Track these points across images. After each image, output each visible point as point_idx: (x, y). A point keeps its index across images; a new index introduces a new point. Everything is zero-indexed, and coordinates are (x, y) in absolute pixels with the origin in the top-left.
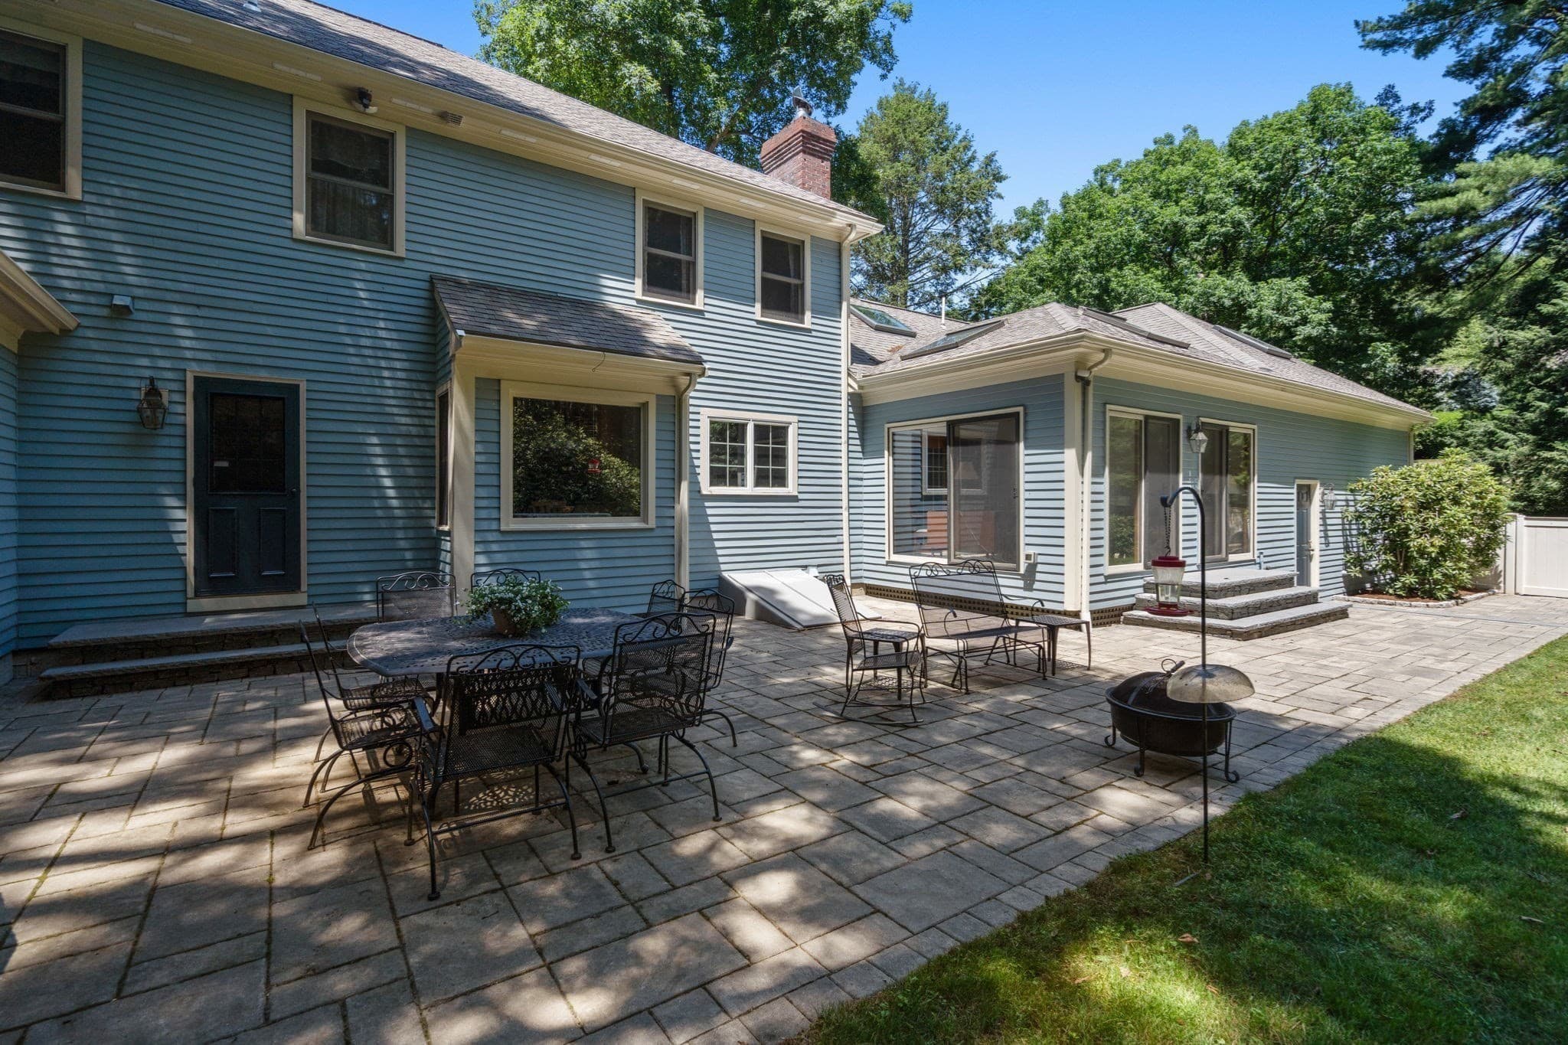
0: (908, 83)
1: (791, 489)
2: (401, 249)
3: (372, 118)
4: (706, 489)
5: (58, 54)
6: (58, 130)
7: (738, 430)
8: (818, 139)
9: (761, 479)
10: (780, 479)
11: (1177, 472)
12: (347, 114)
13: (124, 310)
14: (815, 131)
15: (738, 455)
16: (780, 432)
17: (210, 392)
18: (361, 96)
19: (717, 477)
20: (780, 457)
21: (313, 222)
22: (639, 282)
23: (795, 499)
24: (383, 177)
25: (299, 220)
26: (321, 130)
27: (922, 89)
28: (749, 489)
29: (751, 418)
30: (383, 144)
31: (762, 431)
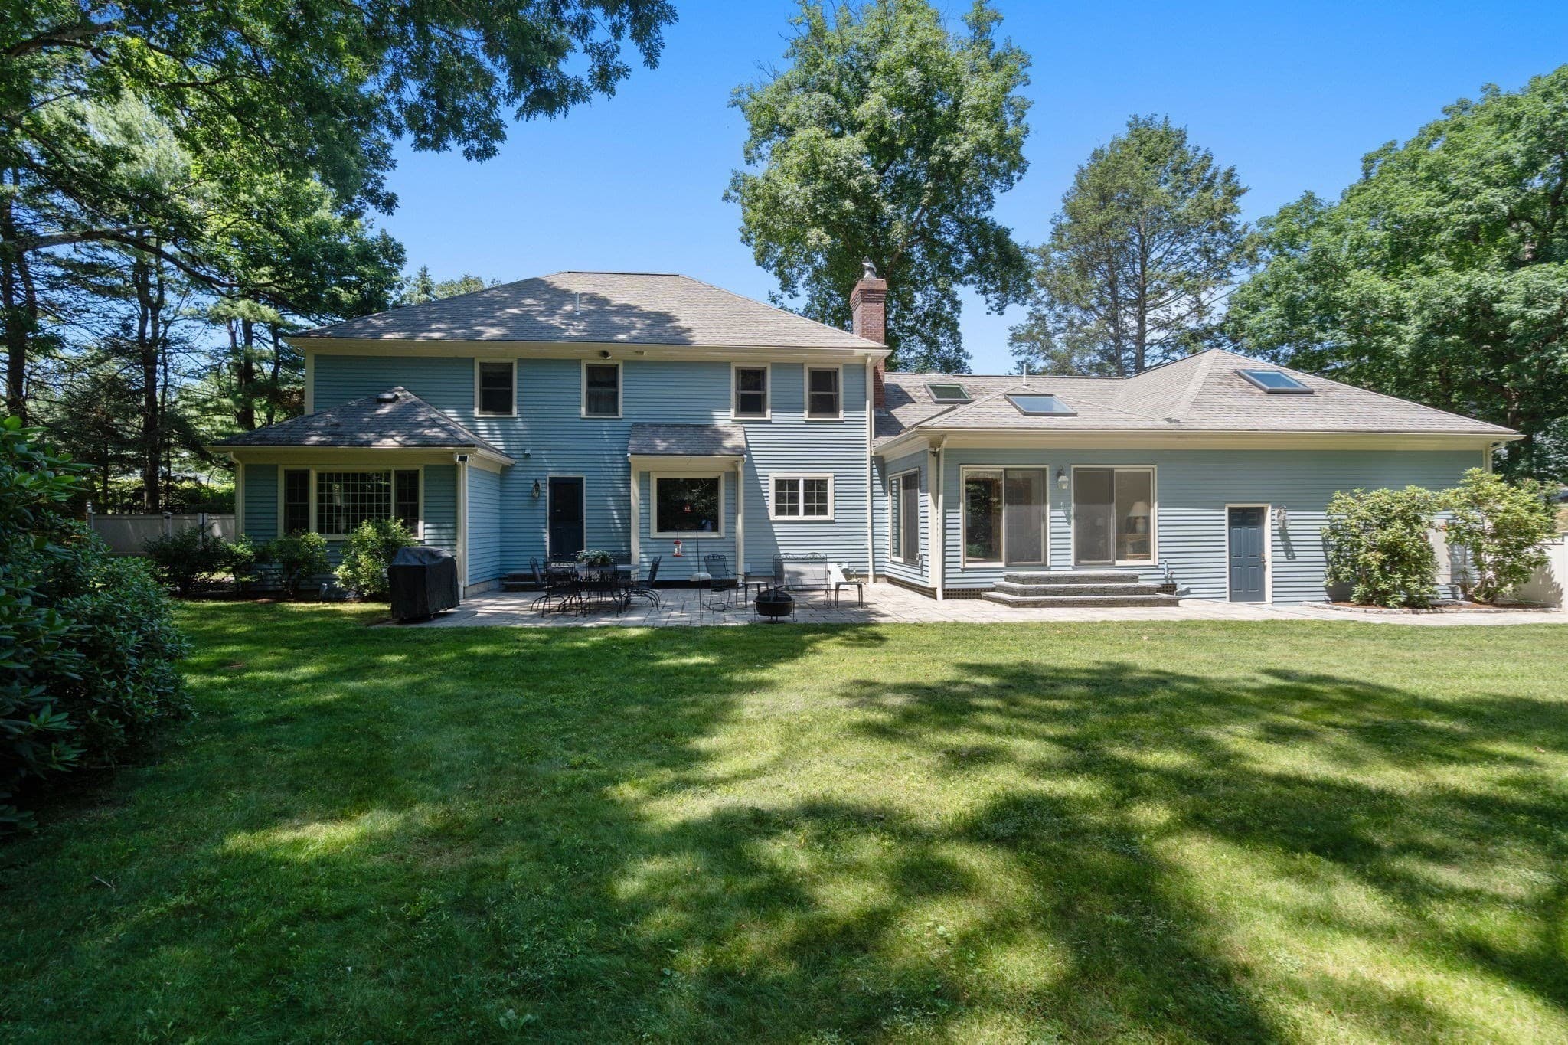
0: (1142, 117)
1: (829, 516)
2: (621, 415)
3: (609, 361)
4: (773, 517)
5: (510, 366)
6: (510, 393)
7: (794, 484)
8: (872, 291)
9: (809, 510)
10: (823, 510)
11: (1045, 502)
12: (601, 362)
13: (528, 455)
14: (871, 287)
15: (794, 498)
16: (822, 483)
17: (555, 483)
18: (605, 354)
19: (780, 511)
20: (823, 498)
21: (589, 410)
22: (733, 411)
23: (832, 522)
24: (614, 384)
25: (583, 410)
26: (592, 370)
27: (1159, 120)
28: (801, 517)
29: (801, 476)
30: (614, 370)
31: (809, 484)
